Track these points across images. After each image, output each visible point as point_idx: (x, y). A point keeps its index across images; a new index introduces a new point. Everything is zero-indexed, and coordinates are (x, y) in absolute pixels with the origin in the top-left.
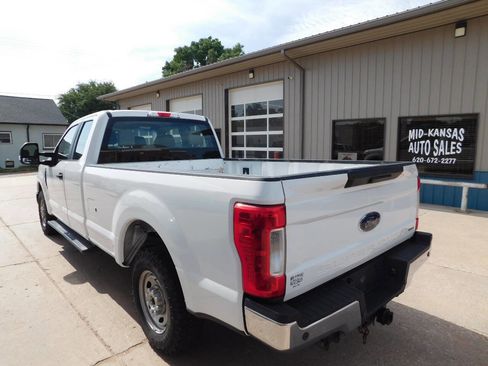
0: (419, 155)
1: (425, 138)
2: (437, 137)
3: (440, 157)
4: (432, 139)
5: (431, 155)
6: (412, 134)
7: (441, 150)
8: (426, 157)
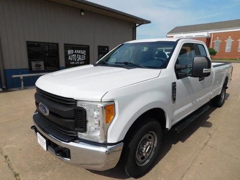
0: (72, 61)
1: (74, 54)
2: (78, 53)
3: (80, 61)
4: (76, 54)
5: (77, 61)
6: (69, 52)
7: (80, 59)
8: (75, 62)
